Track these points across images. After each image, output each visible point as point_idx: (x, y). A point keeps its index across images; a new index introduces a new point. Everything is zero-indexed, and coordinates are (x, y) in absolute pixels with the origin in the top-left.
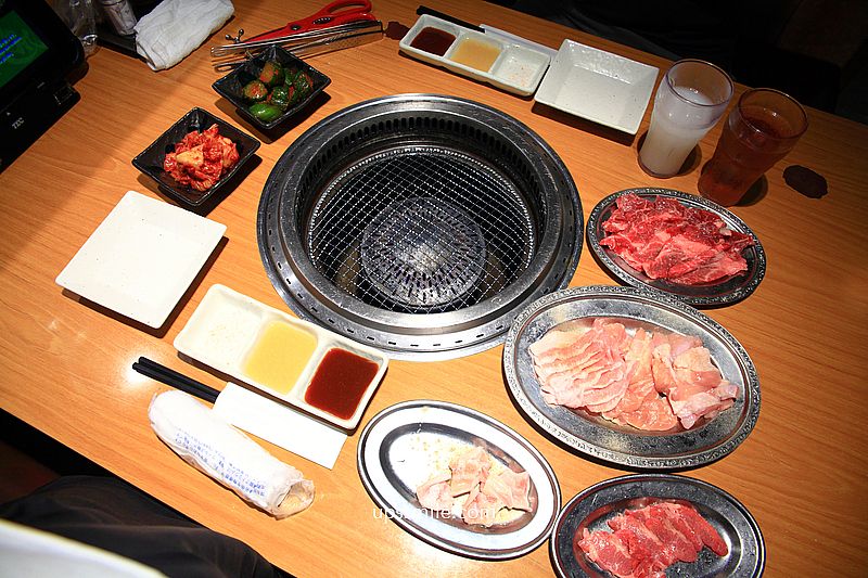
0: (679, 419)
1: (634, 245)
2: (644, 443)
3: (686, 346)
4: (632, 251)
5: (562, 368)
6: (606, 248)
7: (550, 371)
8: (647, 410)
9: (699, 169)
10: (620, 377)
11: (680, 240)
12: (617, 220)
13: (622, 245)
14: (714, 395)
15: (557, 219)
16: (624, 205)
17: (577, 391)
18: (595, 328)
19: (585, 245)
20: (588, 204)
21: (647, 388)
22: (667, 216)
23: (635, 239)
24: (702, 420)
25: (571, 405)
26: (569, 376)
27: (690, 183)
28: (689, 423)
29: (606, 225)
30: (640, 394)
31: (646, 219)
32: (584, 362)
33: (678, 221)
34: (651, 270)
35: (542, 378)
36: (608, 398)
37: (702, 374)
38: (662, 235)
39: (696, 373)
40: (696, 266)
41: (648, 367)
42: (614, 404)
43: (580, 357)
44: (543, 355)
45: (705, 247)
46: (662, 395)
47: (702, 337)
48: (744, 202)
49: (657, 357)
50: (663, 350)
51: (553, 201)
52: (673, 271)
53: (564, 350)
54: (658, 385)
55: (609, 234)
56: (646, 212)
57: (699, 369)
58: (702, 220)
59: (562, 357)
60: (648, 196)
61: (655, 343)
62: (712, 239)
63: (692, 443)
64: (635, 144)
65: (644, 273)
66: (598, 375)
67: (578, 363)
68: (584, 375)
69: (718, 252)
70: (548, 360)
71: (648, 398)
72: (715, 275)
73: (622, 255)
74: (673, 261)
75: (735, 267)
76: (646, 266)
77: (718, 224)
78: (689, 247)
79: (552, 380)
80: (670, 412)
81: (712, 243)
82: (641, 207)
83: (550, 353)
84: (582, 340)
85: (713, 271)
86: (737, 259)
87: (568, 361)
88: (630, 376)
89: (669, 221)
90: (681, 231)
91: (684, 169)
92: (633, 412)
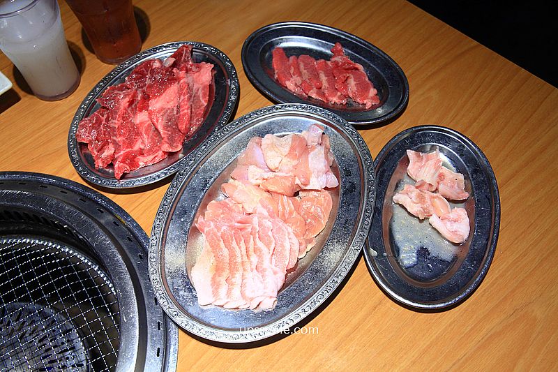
0: (326, 188)
1: (136, 148)
2: (341, 228)
3: (257, 151)
4: (141, 152)
5: (237, 279)
6: (124, 176)
7: (236, 292)
8: (308, 212)
9: (86, 52)
10: (268, 224)
11: (156, 104)
12: (101, 150)
13: (131, 160)
14: (313, 148)
15: (68, 212)
16: (85, 137)
17: (269, 273)
18: (206, 229)
19: (110, 196)
20: (69, 173)
21: (288, 203)
22: (124, 102)
23: (130, 144)
24: (334, 169)
25: (280, 284)
26: (249, 275)
27: (97, 69)
28: (333, 181)
29: (99, 164)
30: (291, 213)
31: (115, 123)
32: (240, 252)
33: (135, 95)
34: (171, 145)
35: (242, 305)
36: (287, 245)
37: (293, 149)
38: (141, 118)
39: (290, 153)
40: (189, 104)
41: (266, 194)
42: (295, 241)
43: (232, 255)
44: (215, 293)
45: (174, 88)
46: (296, 194)
47: (252, 134)
48: (144, 32)
49: (259, 182)
50: (255, 174)
51: (41, 202)
52: (183, 127)
53: (218, 270)
54: (290, 192)
55: (111, 166)
56: (107, 120)
57: (286, 150)
58: (144, 76)
59: (226, 274)
60: (88, 109)
61: (244, 179)
62: (169, 75)
63: (353, 186)
64: (21, 93)
65: (171, 154)
66: (259, 244)
67: (239, 260)
68: (254, 259)
69: (186, 79)
70: (223, 290)
71: (298, 208)
72: (204, 95)
73: (141, 164)
74: (173, 122)
75: (206, 74)
76: (166, 148)
77: (157, 65)
78: (165, 101)
79: (248, 294)
80: (315, 193)
81: (173, 79)
82: (99, 122)
83: (215, 285)
84: (214, 247)
85: (200, 93)
86: (199, 68)
87: (233, 267)
88: (271, 215)
89: (131, 103)
90: (146, 98)
91: (80, 65)
92: (307, 227)
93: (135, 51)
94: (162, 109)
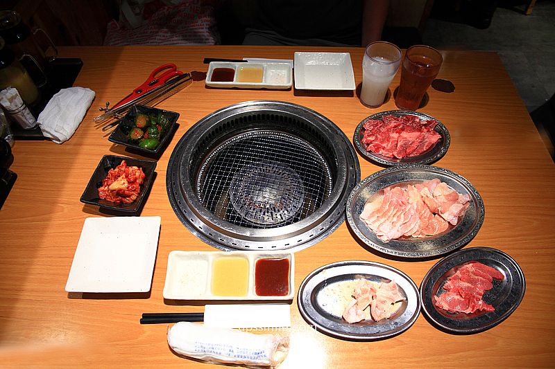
0: (449, 222)
1: (384, 145)
2: (440, 240)
3: (435, 185)
4: (384, 148)
5: (382, 220)
6: (370, 152)
7: (377, 224)
8: (432, 224)
9: (392, 96)
10: (413, 212)
11: (404, 134)
12: (369, 136)
13: (378, 148)
14: (459, 203)
15: (339, 148)
16: (367, 127)
17: (396, 229)
18: (387, 194)
19: (358, 155)
20: (350, 135)
21: (428, 213)
22: (393, 124)
23: (382, 142)
24: (459, 218)
25: (396, 237)
26: (388, 222)
27: (391, 105)
28: (455, 222)
29: (364, 140)
30: (425, 218)
31: (383, 130)
32: (392, 212)
33: (399, 125)
34: (398, 154)
35: (375, 230)
36: (412, 226)
37: (450, 195)
38: (395, 135)
39: (447, 196)
40: (418, 144)
41: (423, 203)
42: (417, 227)
43: (388, 211)
44: (369, 218)
45: (418, 134)
46: (435, 214)
47: (438, 177)
48: (422, 105)
49: (424, 196)
50: (425, 191)
51: (333, 138)
52: (408, 151)
53: (378, 211)
54: (432, 209)
55: (368, 144)
56: (380, 127)
57: (447, 193)
58: (409, 121)
59: (379, 215)
60: (377, 117)
61: (419, 190)
62: (419, 128)
63: (461, 231)
64: (355, 95)
65: (395, 158)
66: (402, 216)
67: (389, 214)
68: (395, 219)
69: (425, 133)
70: (373, 219)
71: (430, 218)
72: (428, 146)
73: (380, 152)
74: (405, 147)
75: (435, 138)
76: (395, 153)
77: (417, 120)
78: (410, 136)
79: (381, 228)
80: (443, 221)
81: (420, 130)
82: (377, 125)
83: (372, 215)
84: (384, 202)
85: (426, 144)
86: (434, 134)
87: (384, 215)
88: (417, 210)
89: (395, 126)
90: (403, 130)
91: (386, 100)
92: (426, 228)
93: (413, 109)
94: (406, 138)
